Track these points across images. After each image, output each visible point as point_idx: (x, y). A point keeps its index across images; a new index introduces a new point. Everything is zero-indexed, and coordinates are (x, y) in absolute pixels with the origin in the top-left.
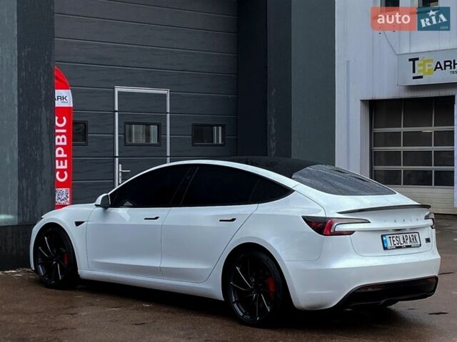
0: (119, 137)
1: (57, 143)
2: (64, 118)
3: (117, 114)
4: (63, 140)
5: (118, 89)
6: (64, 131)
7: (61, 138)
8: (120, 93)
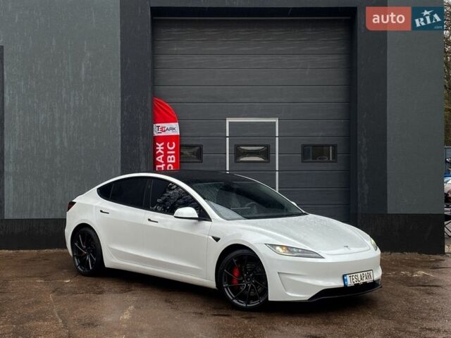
1: (168, 161)
2: (174, 143)
3: (228, 139)
4: (173, 159)
5: (228, 120)
6: (173, 152)
7: (171, 157)
8: (231, 123)
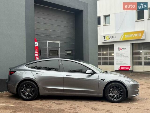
0: (48, 54)
2: (37, 49)
6: (37, 52)
8: (48, 42)
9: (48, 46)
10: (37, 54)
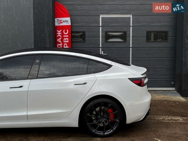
2: (67, 30)
8: (102, 18)
9: (101, 25)
10: (67, 39)
